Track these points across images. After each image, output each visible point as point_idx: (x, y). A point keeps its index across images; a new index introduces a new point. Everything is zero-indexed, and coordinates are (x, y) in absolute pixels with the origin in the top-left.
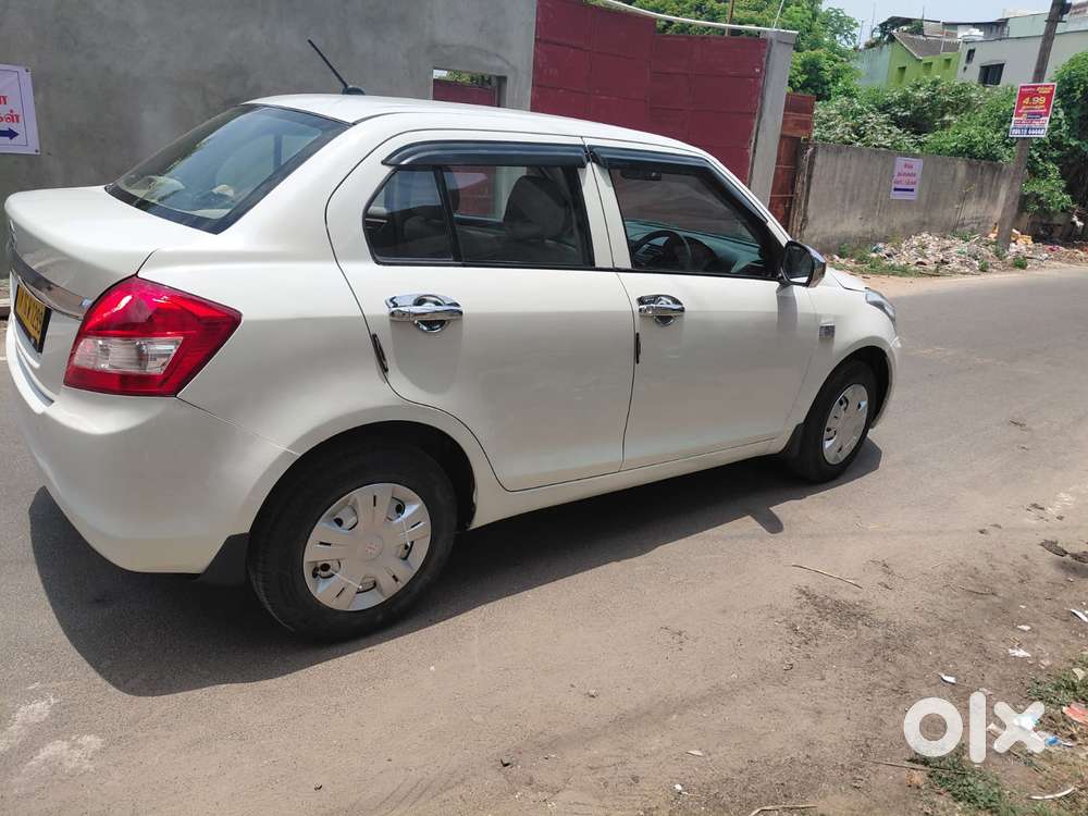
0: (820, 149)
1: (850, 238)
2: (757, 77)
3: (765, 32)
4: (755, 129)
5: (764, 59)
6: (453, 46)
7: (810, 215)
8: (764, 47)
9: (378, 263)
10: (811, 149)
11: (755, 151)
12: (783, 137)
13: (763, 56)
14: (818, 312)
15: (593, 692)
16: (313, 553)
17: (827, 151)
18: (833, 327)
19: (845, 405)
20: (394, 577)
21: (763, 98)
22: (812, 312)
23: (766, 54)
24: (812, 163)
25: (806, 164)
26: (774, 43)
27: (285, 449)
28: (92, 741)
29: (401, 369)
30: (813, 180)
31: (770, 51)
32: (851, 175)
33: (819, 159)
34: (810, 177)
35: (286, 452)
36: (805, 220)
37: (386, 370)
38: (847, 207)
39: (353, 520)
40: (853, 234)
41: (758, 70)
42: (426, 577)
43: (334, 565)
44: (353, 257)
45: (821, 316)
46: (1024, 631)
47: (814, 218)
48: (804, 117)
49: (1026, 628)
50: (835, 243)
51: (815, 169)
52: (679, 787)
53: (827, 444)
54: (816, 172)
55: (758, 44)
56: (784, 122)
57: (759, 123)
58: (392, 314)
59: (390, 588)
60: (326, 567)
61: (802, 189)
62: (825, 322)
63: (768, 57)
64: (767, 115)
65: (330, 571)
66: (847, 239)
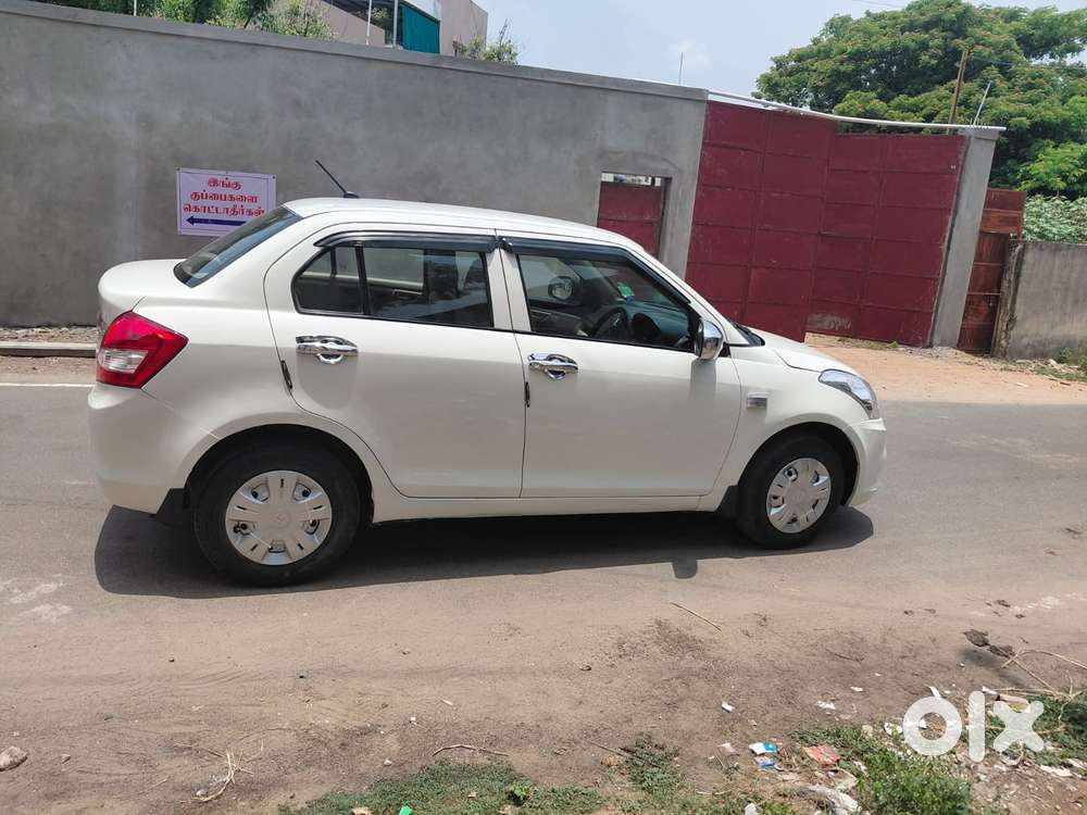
0: (1030, 247)
1: (1075, 342)
2: (952, 173)
3: (964, 129)
4: (949, 225)
5: (961, 157)
6: (621, 152)
7: (1019, 315)
8: (962, 144)
9: (299, 312)
10: (1020, 246)
11: (949, 248)
12: (983, 234)
13: (960, 153)
14: (744, 383)
15: (405, 650)
16: (233, 514)
17: (1041, 249)
18: (765, 400)
19: (794, 476)
20: (299, 545)
21: (958, 194)
22: (737, 382)
23: (963, 151)
24: (1020, 261)
25: (1013, 261)
26: (972, 139)
27: (208, 432)
28: (66, 609)
29: (303, 387)
30: (1022, 278)
31: (968, 148)
32: (1074, 275)
33: (1029, 257)
34: (1018, 275)
35: (209, 436)
36: (1012, 320)
37: (291, 387)
38: (1069, 309)
39: (266, 495)
40: (1078, 339)
41: (953, 167)
42: (328, 551)
43: (250, 525)
44: (281, 307)
45: (748, 389)
46: (853, 692)
47: (1024, 319)
48: (1013, 213)
49: (858, 689)
50: (1053, 347)
51: (1024, 267)
52: (413, 719)
53: (774, 512)
54: (1025, 270)
55: (957, 141)
56: (985, 219)
57: (954, 219)
58: (299, 348)
59: (297, 555)
60: (245, 527)
61: (1009, 287)
62: (754, 394)
63: (966, 152)
64: (962, 211)
65: (248, 531)
66: (1070, 343)
